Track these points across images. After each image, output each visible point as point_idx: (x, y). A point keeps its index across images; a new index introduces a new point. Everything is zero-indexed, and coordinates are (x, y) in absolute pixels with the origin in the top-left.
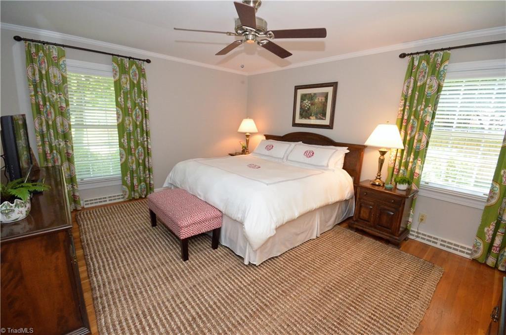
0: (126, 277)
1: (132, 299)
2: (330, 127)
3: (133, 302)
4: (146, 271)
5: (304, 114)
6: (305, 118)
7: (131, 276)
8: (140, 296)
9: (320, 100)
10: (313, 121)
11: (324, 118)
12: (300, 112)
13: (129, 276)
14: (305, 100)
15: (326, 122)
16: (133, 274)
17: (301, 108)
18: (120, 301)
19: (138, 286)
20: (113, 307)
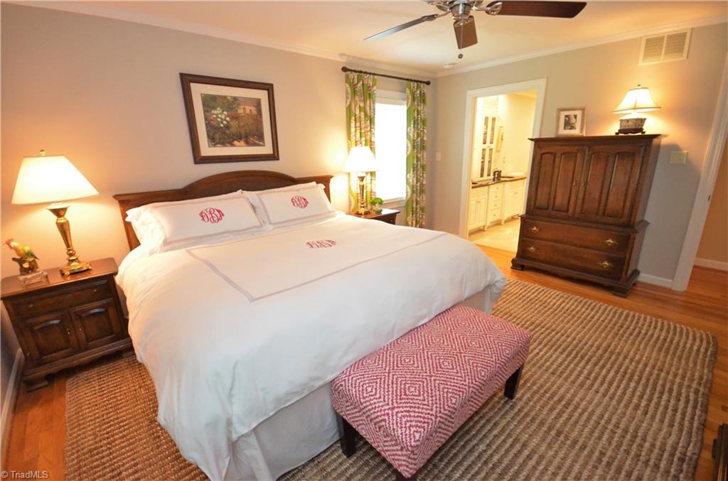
0: (613, 467)
1: (636, 431)
2: (274, 157)
3: (638, 427)
4: (575, 442)
5: (217, 136)
6: (223, 144)
7: (605, 459)
8: (622, 426)
9: (248, 111)
10: (240, 149)
11: (261, 143)
12: (208, 132)
13: (609, 464)
14: (215, 108)
15: (267, 149)
16: (599, 460)
17: (208, 125)
18: (653, 445)
19: (611, 438)
20: (668, 448)
